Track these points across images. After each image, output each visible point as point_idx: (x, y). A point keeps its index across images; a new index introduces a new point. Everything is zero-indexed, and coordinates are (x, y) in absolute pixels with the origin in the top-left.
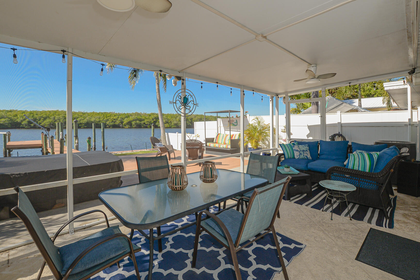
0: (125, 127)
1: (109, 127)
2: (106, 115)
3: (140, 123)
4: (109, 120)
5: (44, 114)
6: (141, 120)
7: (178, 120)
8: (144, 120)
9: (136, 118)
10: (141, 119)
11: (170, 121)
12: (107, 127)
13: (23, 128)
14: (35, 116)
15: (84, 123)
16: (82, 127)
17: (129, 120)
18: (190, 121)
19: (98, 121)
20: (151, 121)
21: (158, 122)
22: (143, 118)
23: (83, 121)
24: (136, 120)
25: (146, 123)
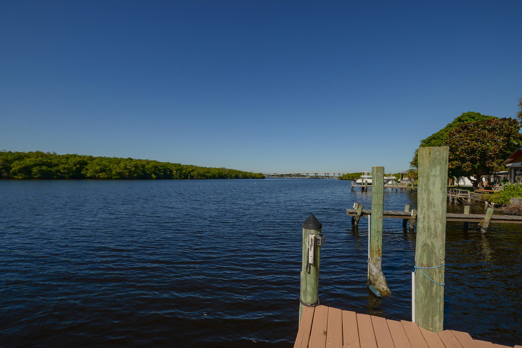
0: (16, 177)
3: (50, 171)
6: (50, 165)
7: (124, 167)
8: (57, 165)
9: (40, 161)
10: (51, 163)
11: (108, 168)
17: (24, 165)
18: (142, 169)
20: (70, 168)
21: (85, 169)
22: (55, 161)
24: (40, 165)
25: (62, 171)
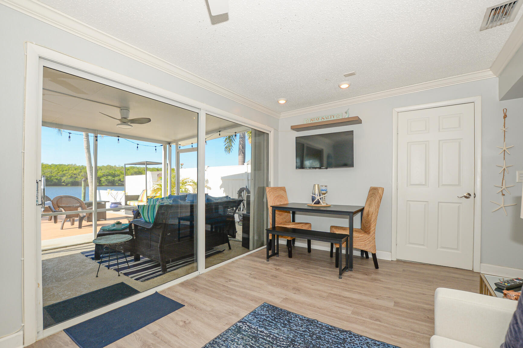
1: (67, 185)
2: (61, 169)
3: (114, 180)
4: (67, 175)
6: (114, 176)
8: (119, 175)
9: (108, 172)
10: (115, 174)
12: (63, 185)
19: (48, 176)
22: (117, 173)
24: (107, 175)
25: (122, 180)
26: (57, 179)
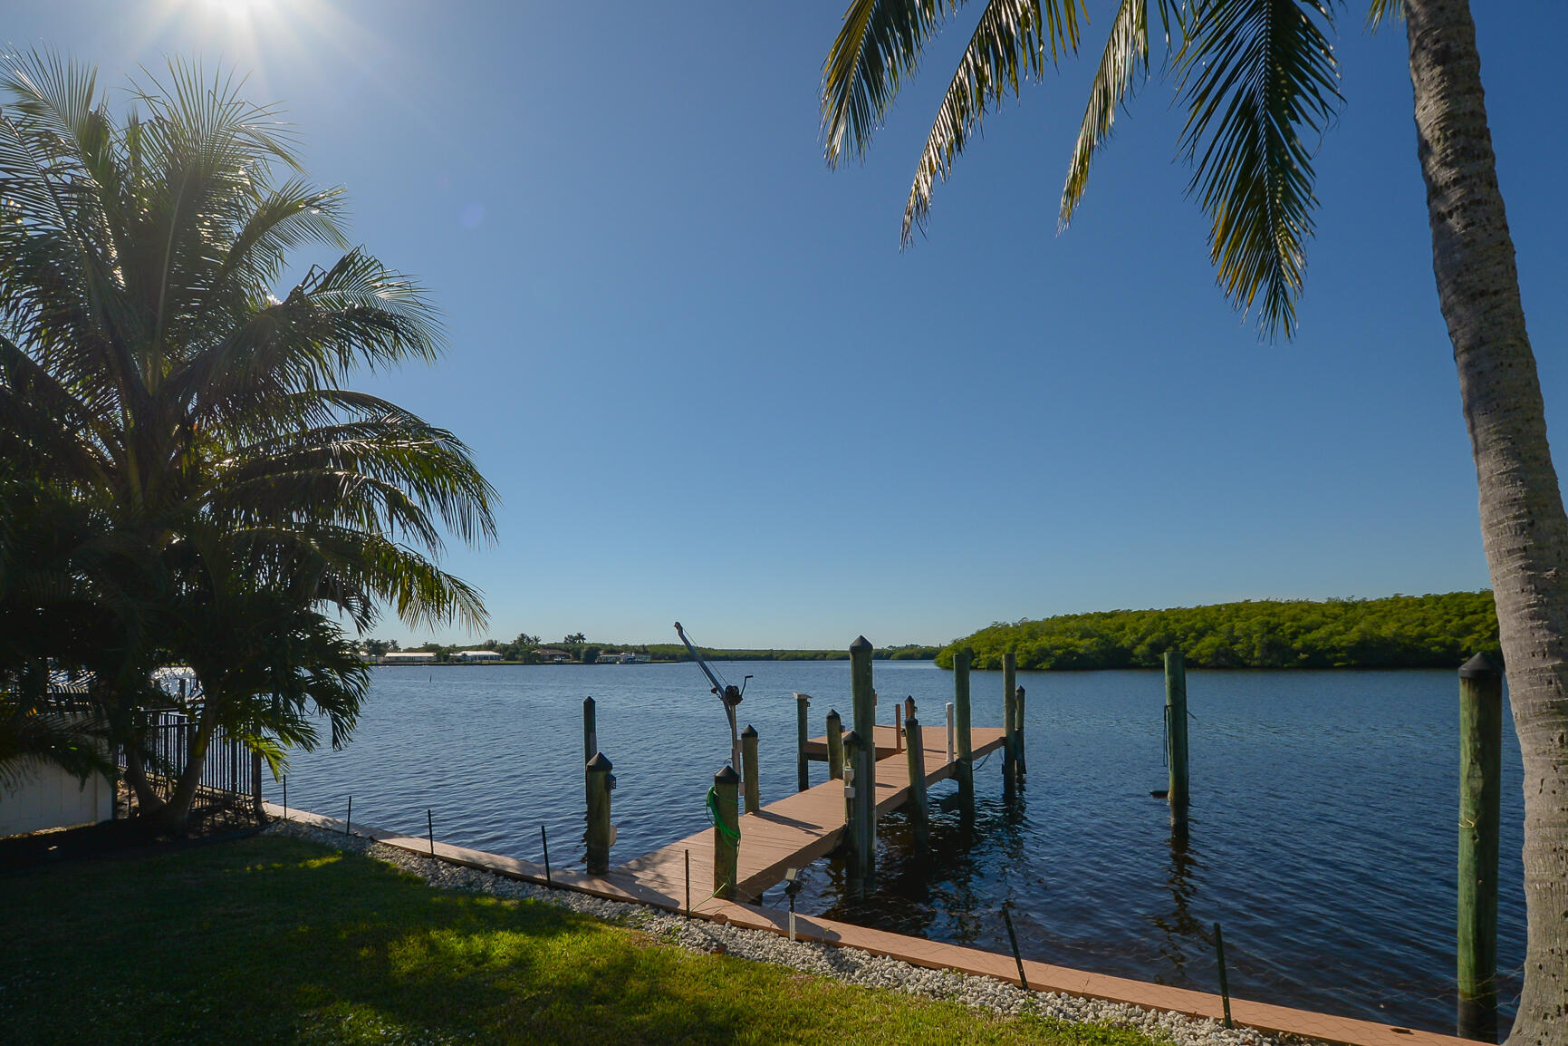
5: (1198, 617)
13: (1136, 667)
14: (1174, 626)
15: (1344, 648)
16: (1336, 665)
23: (1344, 636)
26: (1442, 644)
